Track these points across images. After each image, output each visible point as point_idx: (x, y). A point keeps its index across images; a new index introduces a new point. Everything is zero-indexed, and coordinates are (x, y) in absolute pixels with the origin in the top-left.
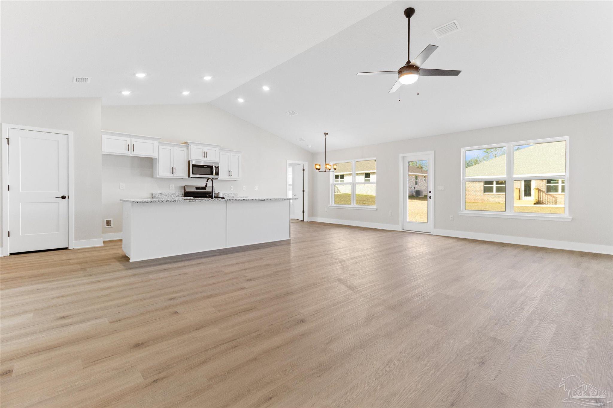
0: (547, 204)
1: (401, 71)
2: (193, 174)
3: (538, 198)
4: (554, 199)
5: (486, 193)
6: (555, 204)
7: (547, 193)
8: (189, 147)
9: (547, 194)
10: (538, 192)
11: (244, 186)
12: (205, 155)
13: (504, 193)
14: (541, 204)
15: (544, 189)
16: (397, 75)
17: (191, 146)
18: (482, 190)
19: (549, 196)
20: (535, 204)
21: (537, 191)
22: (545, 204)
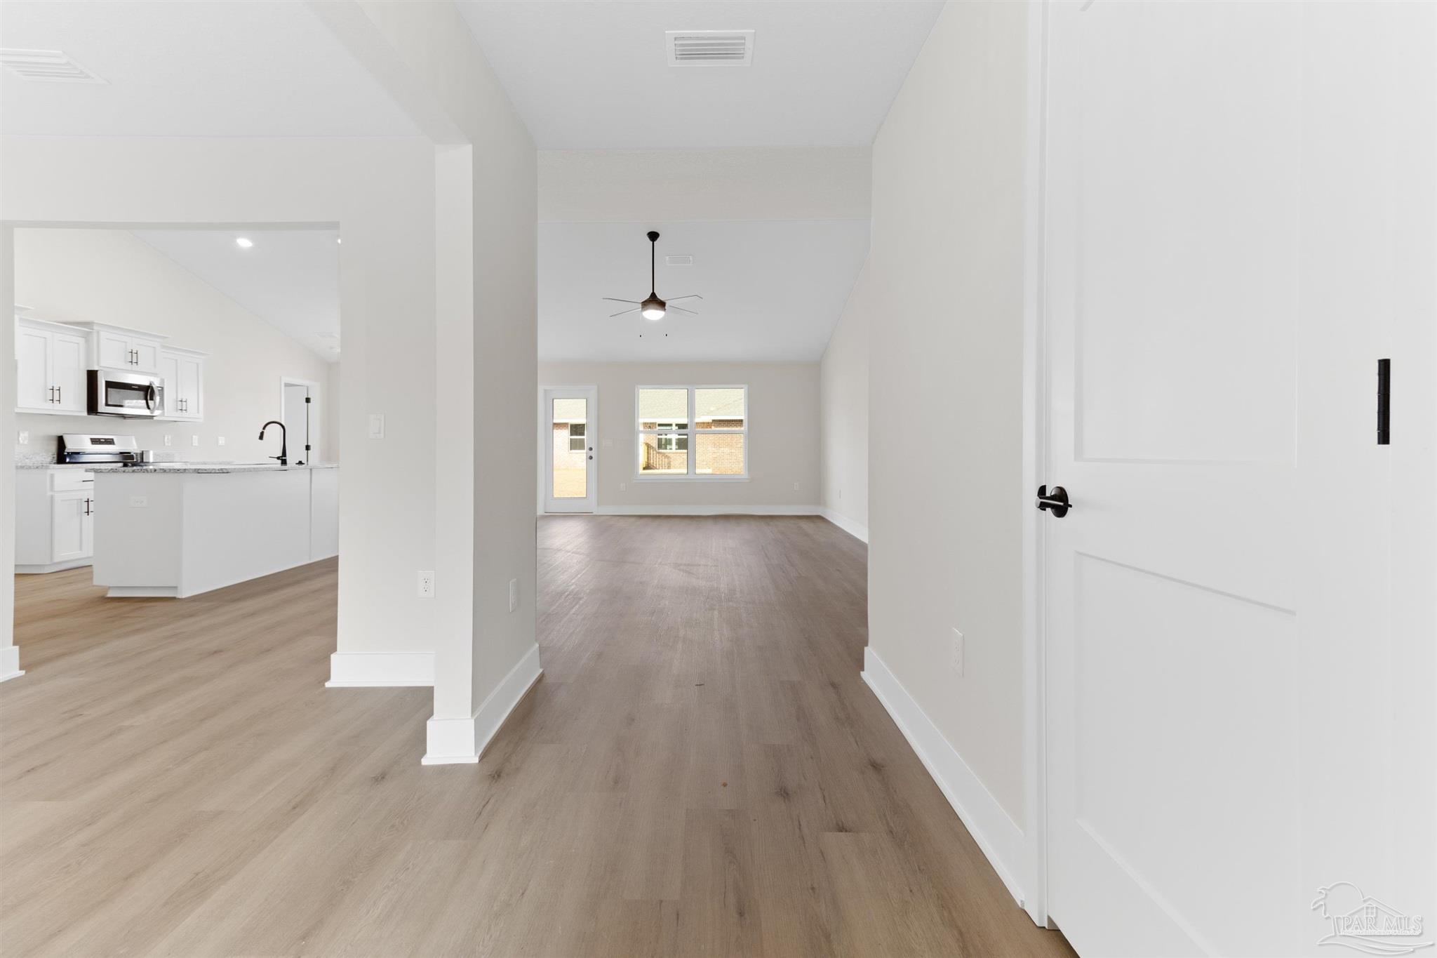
0: (659, 469)
1: (645, 304)
2: (107, 405)
3: (648, 458)
4: (666, 460)
5: (573, 451)
6: (668, 468)
7: (660, 451)
8: (95, 335)
9: (659, 453)
10: (648, 449)
11: (194, 437)
12: (133, 357)
13: (686, 451)
14: (651, 469)
15: (655, 444)
16: (640, 305)
17: (98, 332)
18: (567, 445)
19: (661, 455)
20: (644, 469)
21: (646, 447)
22: (656, 468)
